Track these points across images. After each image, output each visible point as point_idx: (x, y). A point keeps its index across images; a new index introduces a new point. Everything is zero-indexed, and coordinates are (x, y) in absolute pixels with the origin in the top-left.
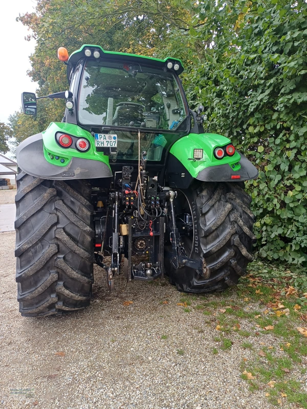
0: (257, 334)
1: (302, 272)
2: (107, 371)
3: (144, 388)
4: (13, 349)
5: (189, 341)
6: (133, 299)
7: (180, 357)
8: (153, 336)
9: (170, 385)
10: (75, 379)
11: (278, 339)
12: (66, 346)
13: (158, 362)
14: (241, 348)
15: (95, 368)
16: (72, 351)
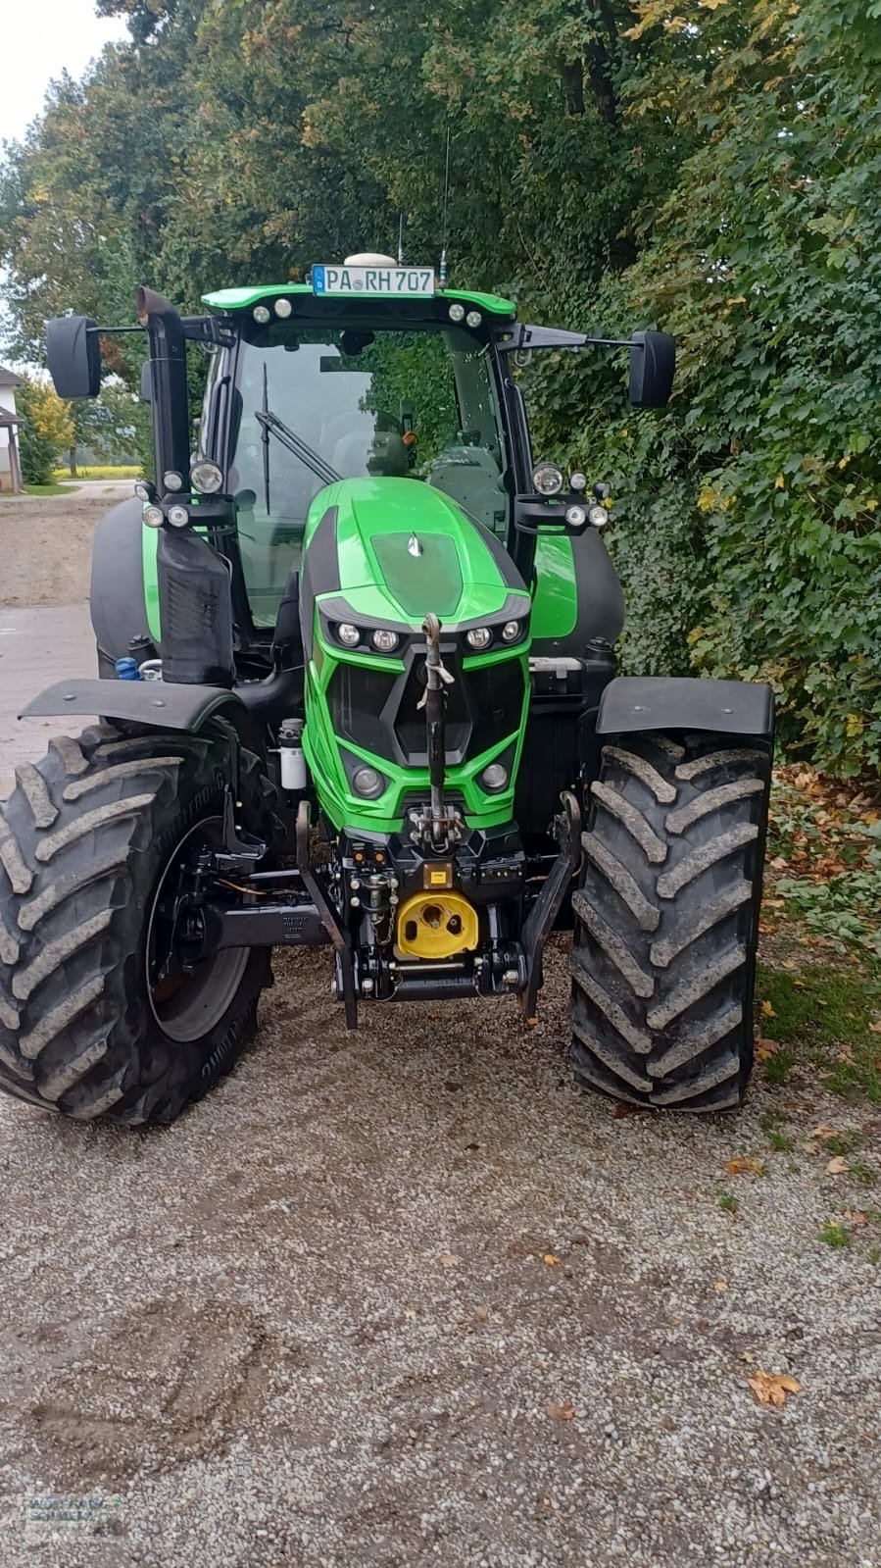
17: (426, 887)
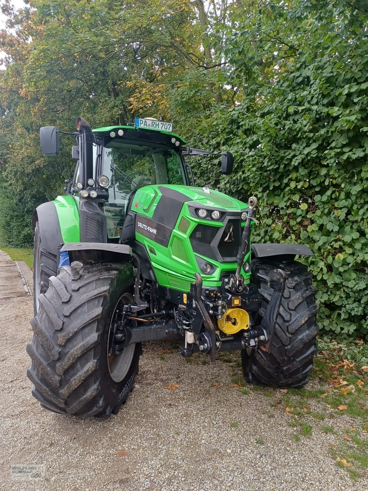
0: (332, 416)
1: (349, 343)
2: (187, 469)
3: (238, 486)
4: (59, 451)
5: (263, 428)
6: (177, 382)
7: (262, 447)
8: (220, 424)
9: (264, 480)
10: (152, 481)
11: (356, 420)
12: (125, 443)
13: (239, 454)
14: (323, 432)
15: (170, 467)
16: (134, 449)
17: (233, 305)
